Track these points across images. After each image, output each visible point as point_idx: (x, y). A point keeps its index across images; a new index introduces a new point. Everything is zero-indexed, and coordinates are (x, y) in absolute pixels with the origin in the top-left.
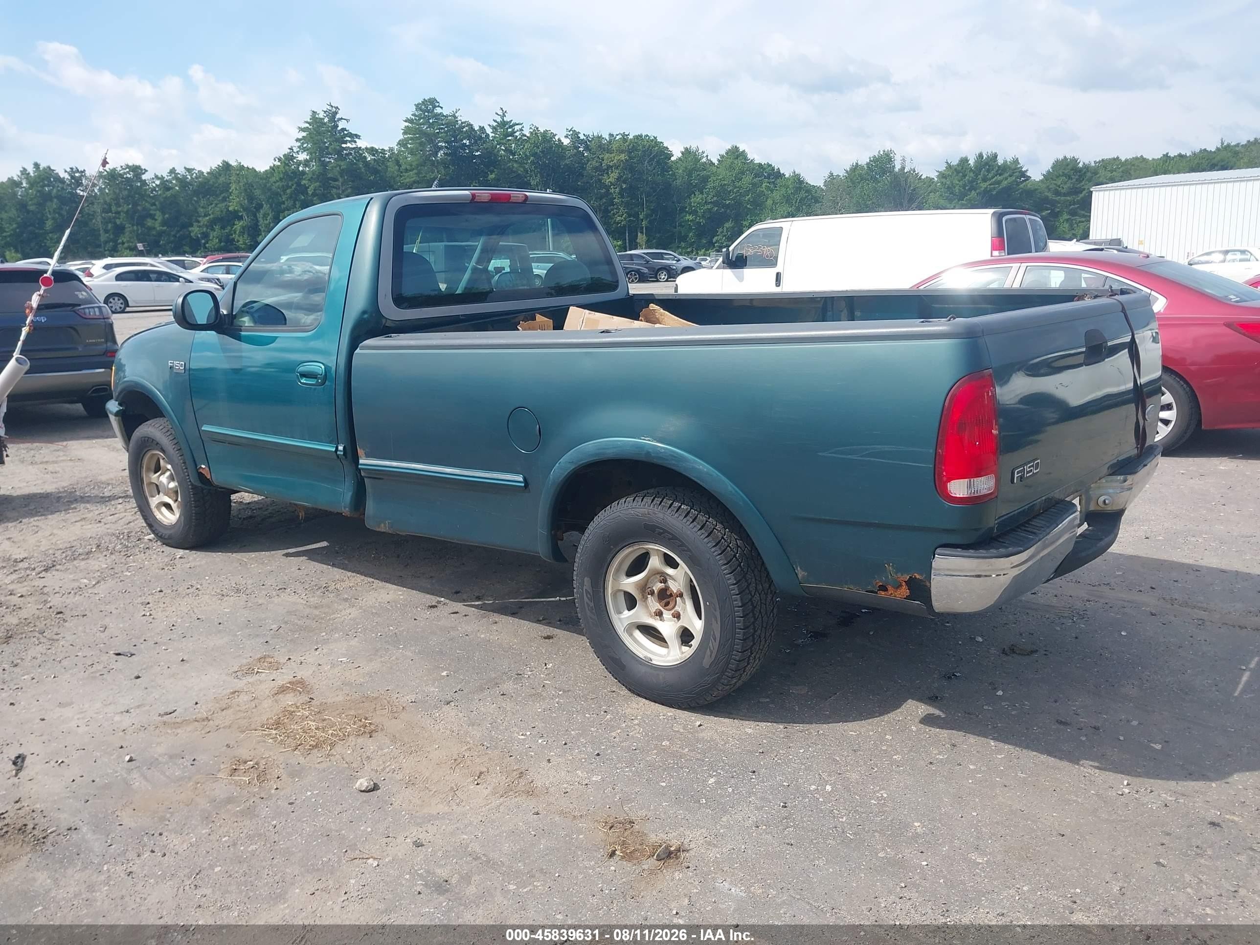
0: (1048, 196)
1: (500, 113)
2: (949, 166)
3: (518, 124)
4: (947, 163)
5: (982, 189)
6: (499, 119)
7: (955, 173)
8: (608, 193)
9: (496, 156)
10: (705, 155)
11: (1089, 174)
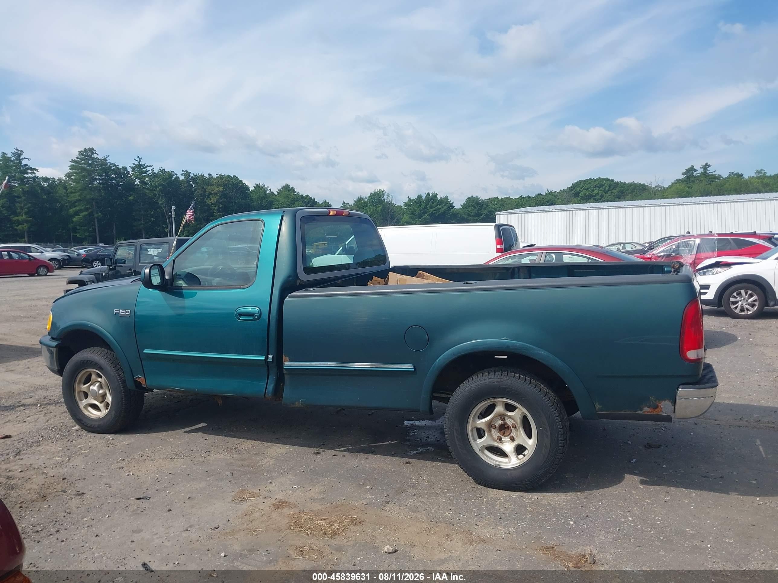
0: (464, 217)
1: (137, 159)
2: (410, 200)
3: (149, 166)
4: (409, 198)
5: (430, 213)
6: (136, 163)
7: (415, 204)
8: (209, 209)
9: (133, 184)
10: (269, 189)
11: (485, 206)
